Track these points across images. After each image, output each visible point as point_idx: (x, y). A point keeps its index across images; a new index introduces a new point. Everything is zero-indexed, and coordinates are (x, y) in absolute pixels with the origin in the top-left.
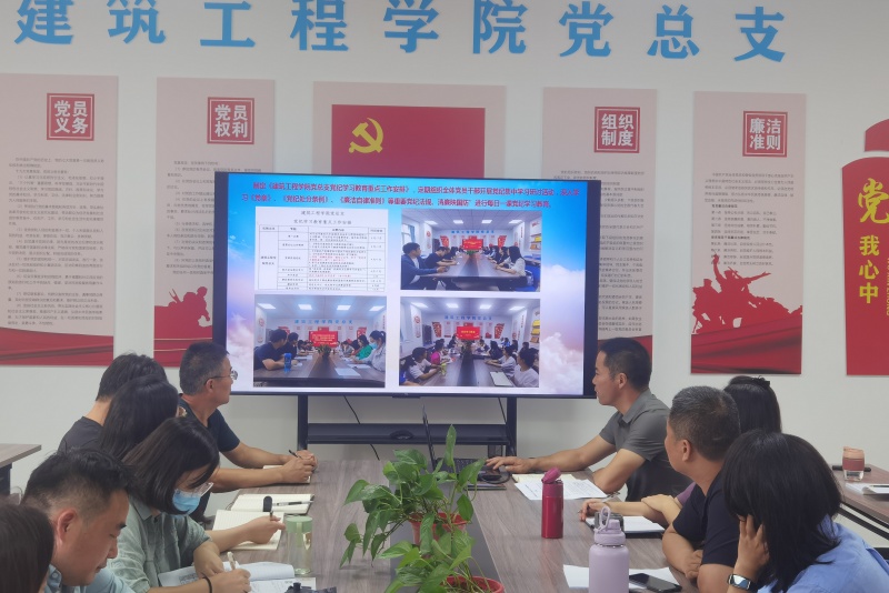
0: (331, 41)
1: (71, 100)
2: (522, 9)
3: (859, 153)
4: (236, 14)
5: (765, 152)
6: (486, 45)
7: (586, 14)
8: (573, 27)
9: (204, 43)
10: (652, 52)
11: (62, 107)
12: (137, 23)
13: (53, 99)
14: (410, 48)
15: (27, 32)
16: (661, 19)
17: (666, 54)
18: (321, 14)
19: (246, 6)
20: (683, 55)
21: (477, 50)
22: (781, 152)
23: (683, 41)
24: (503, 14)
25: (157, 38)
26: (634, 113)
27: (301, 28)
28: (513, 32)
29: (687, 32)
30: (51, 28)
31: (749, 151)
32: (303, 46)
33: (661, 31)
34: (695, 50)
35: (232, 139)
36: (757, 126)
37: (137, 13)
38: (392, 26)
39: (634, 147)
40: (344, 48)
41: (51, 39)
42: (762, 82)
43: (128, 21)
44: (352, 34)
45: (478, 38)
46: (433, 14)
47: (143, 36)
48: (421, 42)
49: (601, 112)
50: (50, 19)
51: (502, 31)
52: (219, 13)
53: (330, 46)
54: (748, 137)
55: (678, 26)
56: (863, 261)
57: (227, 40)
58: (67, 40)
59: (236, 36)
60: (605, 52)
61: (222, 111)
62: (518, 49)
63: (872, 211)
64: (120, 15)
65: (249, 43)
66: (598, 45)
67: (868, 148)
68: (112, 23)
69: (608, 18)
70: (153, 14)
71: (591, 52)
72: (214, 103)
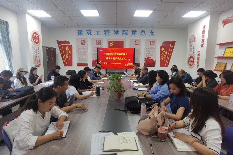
0: (108, 34)
1: (83, 41)
2: (127, 31)
3: (162, 45)
4: (99, 32)
5: (152, 45)
6: (124, 34)
7: (134, 31)
8: (133, 32)
9: (96, 35)
10: (141, 35)
11: (82, 42)
12: (89, 33)
13: (81, 41)
14: (116, 35)
15: (78, 34)
16: (142, 31)
17: (142, 35)
18: (107, 32)
19: (100, 31)
20: (144, 35)
21: (123, 35)
22: (154, 45)
23: (144, 34)
24: (126, 31)
25: (91, 35)
26: (139, 41)
27: (105, 33)
28: (126, 33)
29: (144, 33)
30: (81, 34)
31: (150, 45)
32: (105, 35)
33: (142, 33)
34: (145, 35)
35: (99, 44)
36: (151, 42)
37: (89, 32)
38: (114, 33)
39: (139, 45)
40: (109, 35)
41: (81, 35)
42: (152, 38)
43: (88, 33)
44: (110, 34)
45: (123, 34)
46: (118, 31)
47: (90, 34)
48: (117, 34)
49: (135, 41)
50: (81, 33)
51: (125, 33)
52: (97, 32)
53: (108, 35)
54: (150, 43)
55: (143, 32)
56: (162, 56)
57: (98, 35)
58: (82, 35)
59: (99, 34)
60: (136, 35)
61: (98, 42)
62: (127, 35)
63: (163, 51)
64: (87, 32)
65: (100, 35)
66: (135, 34)
67: (163, 44)
68: (87, 33)
69: (136, 31)
70: (91, 32)
71: (135, 35)
72: (97, 41)
